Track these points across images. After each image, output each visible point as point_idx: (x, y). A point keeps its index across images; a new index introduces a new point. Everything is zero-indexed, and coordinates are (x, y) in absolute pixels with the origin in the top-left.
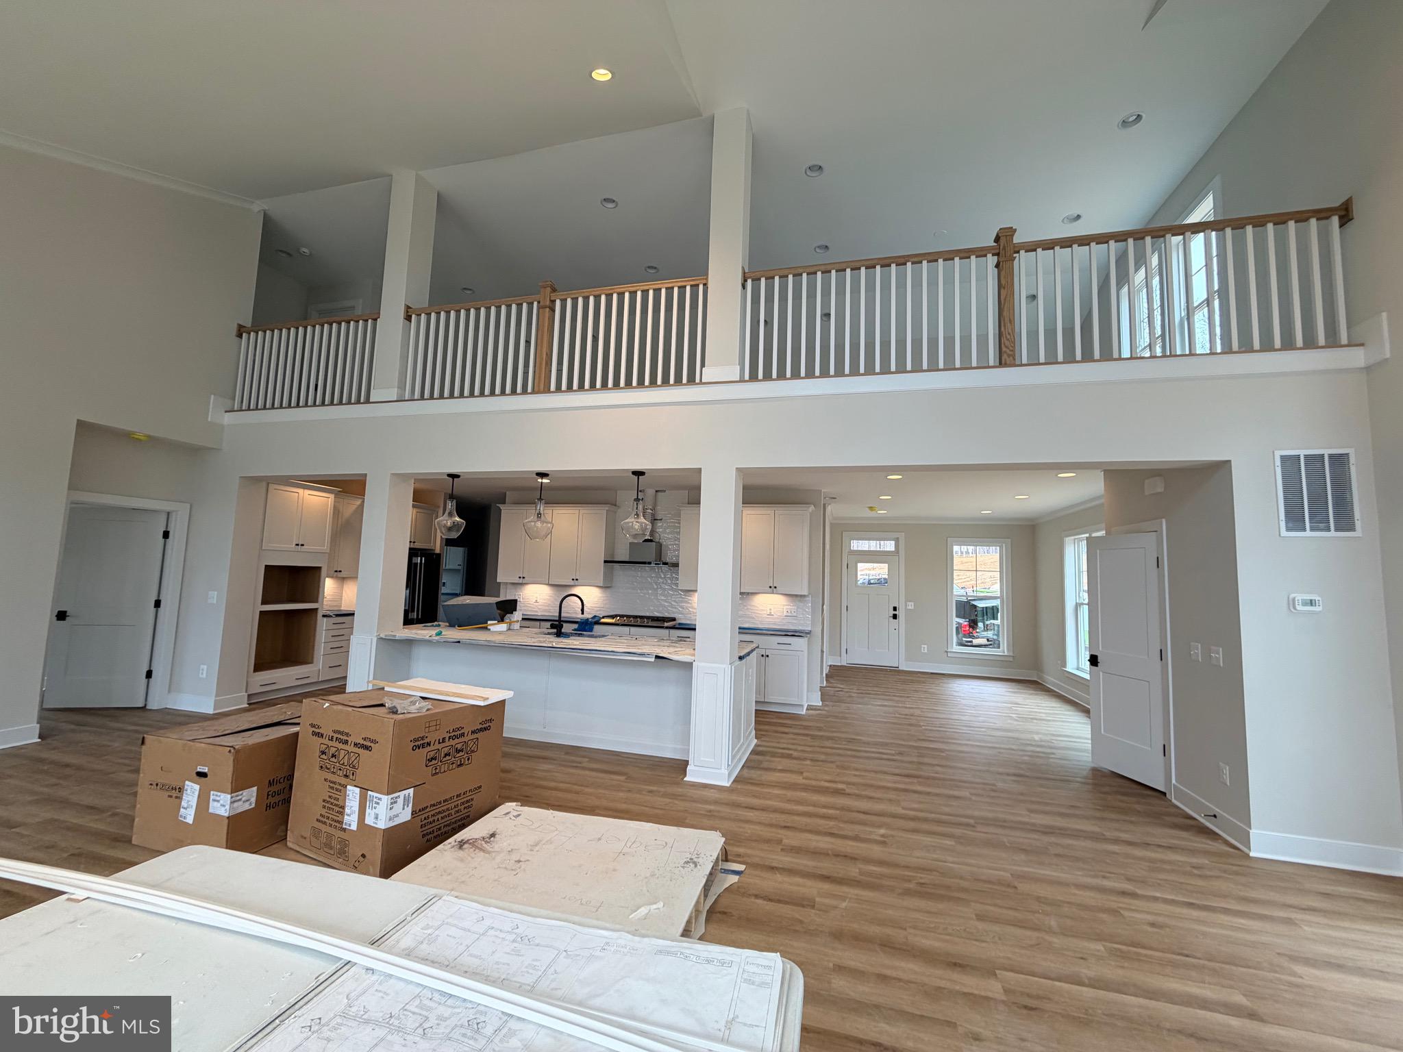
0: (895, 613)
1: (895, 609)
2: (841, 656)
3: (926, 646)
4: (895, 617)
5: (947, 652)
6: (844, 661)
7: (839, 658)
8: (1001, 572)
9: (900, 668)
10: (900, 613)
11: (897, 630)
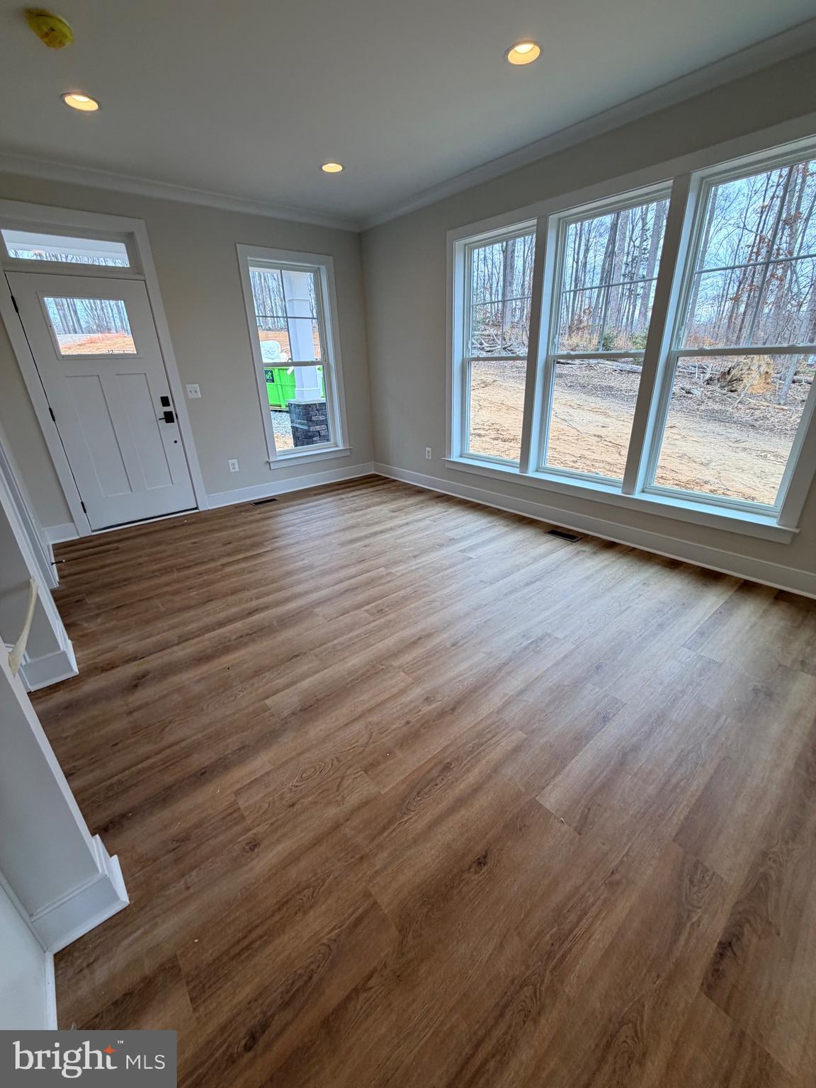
0: (167, 409)
1: (165, 401)
2: (73, 521)
3: (235, 461)
4: (169, 417)
5: (269, 463)
6: (83, 528)
7: (72, 524)
8: (320, 318)
9: (201, 509)
10: (179, 407)
11: (179, 442)
